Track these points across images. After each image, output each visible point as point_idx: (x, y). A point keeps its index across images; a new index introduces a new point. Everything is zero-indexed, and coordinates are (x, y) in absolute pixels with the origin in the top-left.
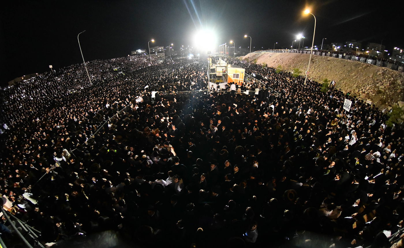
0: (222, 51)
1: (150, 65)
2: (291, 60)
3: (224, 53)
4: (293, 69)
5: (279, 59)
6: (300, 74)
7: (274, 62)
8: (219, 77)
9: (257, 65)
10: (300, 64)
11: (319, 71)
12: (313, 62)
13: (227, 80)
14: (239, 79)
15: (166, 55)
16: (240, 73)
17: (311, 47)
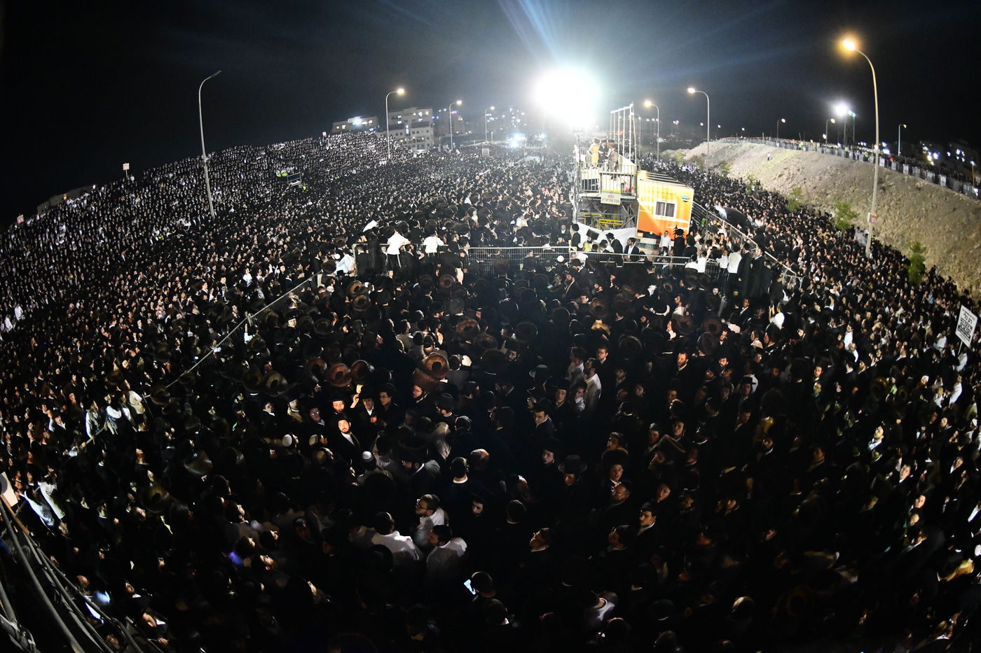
0: (621, 129)
1: (383, 162)
2: (826, 177)
3: (627, 136)
4: (835, 203)
5: (793, 170)
6: (853, 222)
7: (780, 176)
8: (610, 209)
9: (729, 181)
10: (851, 189)
11: (900, 219)
12: (884, 189)
13: (634, 220)
14: (673, 219)
15: (436, 134)
16: (678, 199)
17: (875, 143)
